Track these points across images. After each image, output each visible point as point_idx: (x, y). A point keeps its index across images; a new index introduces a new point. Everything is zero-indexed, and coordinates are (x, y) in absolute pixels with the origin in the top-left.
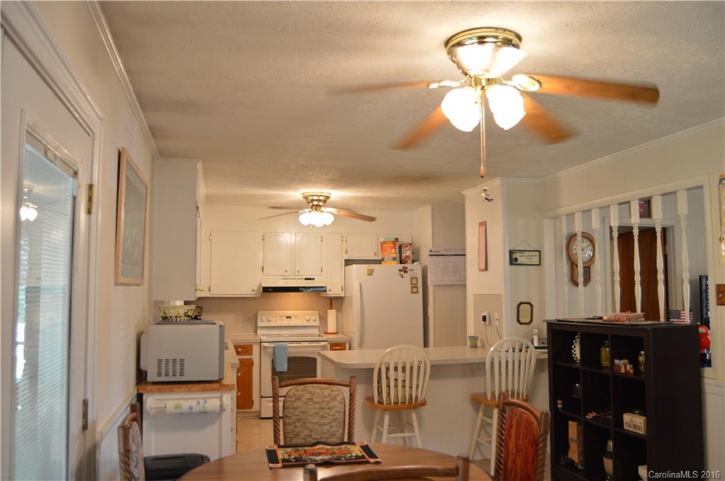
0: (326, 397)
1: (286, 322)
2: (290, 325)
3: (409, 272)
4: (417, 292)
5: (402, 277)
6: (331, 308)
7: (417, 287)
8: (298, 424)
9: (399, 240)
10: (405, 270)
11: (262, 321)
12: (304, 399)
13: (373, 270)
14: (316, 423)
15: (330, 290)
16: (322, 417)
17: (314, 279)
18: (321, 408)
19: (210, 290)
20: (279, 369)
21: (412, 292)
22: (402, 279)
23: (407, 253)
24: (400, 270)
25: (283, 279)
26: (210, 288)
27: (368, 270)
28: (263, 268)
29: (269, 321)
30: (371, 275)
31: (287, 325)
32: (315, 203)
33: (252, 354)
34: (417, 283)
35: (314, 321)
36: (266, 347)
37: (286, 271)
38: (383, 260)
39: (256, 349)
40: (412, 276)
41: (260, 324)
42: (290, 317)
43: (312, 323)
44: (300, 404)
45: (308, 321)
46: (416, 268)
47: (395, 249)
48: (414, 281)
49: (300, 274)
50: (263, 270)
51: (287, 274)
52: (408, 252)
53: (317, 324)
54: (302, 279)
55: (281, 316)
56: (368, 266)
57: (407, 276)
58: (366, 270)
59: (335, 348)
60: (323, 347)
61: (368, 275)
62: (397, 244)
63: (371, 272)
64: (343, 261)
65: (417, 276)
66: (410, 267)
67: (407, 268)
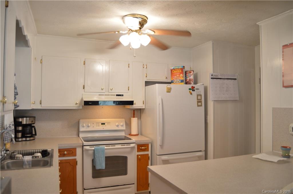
1: (101, 128)
2: (104, 129)
3: (196, 90)
4: (201, 106)
5: (191, 94)
6: (134, 117)
7: (201, 102)
9: (185, 68)
10: (193, 89)
11: (84, 127)
13: (171, 88)
15: (136, 104)
17: (123, 95)
19: (41, 104)
20: (98, 167)
21: (198, 106)
22: (191, 95)
23: (191, 77)
24: (190, 89)
25: (100, 95)
26: (41, 101)
28: (84, 86)
29: (89, 127)
30: (170, 92)
31: (103, 129)
33: (75, 155)
34: (201, 99)
35: (122, 126)
36: (88, 150)
37: (102, 89)
38: (172, 82)
39: (79, 151)
40: (198, 94)
41: (81, 129)
42: (104, 124)
43: (120, 128)
45: (117, 126)
46: (200, 88)
47: (183, 74)
48: (199, 98)
49: (112, 91)
50: (84, 88)
51: (103, 91)
53: (124, 128)
54: (114, 95)
55: (97, 123)
56: (167, 86)
57: (194, 93)
58: (166, 88)
59: (141, 148)
60: (133, 148)
61: (167, 92)
62: (184, 71)
63: (169, 90)
64: (144, 82)
65: (201, 94)
66: (196, 87)
67: (194, 87)
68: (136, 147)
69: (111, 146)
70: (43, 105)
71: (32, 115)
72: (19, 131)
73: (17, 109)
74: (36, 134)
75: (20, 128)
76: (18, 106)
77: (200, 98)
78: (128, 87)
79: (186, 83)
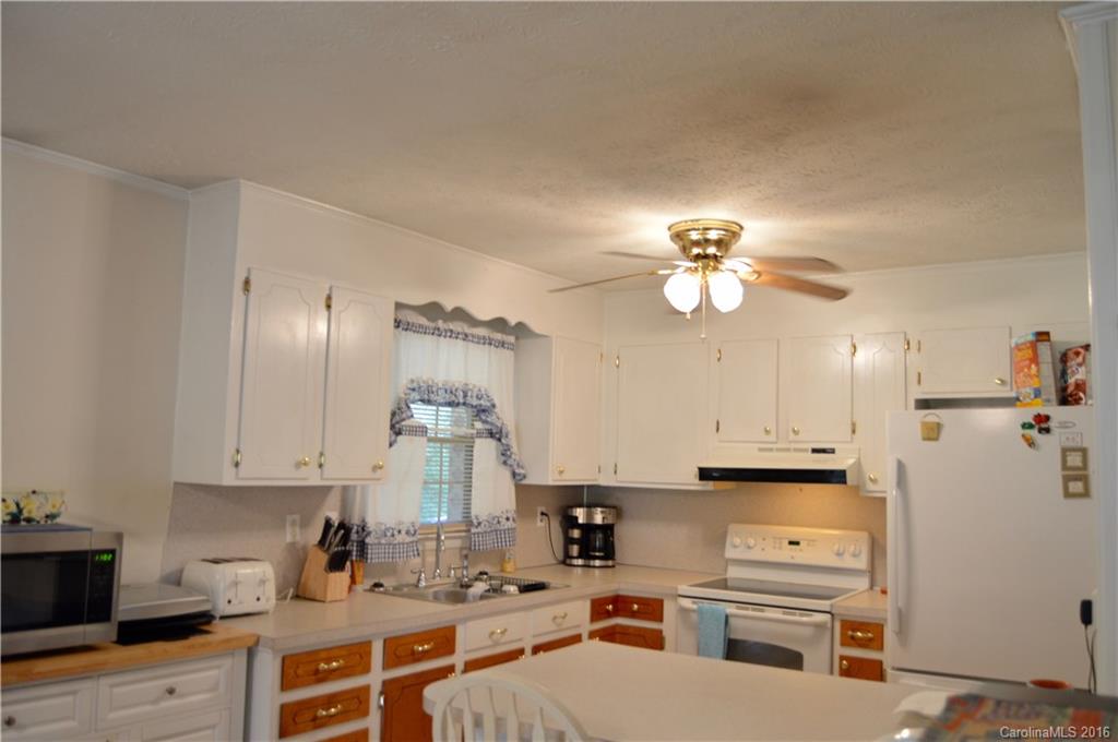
1: (786, 554)
3: (1055, 430)
4: (1087, 494)
5: (1031, 443)
7: (1082, 479)
9: (1053, 337)
10: (1042, 424)
11: (735, 547)
13: (939, 426)
15: (874, 481)
17: (832, 451)
19: (616, 472)
21: (1068, 494)
23: (1079, 374)
24: (1026, 426)
25: (761, 450)
26: (616, 467)
27: (925, 424)
28: (718, 424)
29: (749, 548)
30: (936, 439)
31: (789, 561)
34: (1085, 466)
35: (854, 555)
36: (685, 610)
37: (767, 432)
38: (1018, 399)
39: (669, 609)
40: (1071, 444)
41: (730, 553)
42: (797, 543)
43: (848, 562)
45: (839, 554)
46: (1085, 419)
47: (1037, 364)
48: (1075, 460)
49: (799, 437)
50: (718, 429)
51: (768, 439)
53: (862, 563)
54: (806, 450)
55: (777, 539)
56: (926, 416)
57: (1050, 444)
58: (919, 425)
59: (870, 635)
60: (819, 626)
61: (924, 439)
62: (1043, 348)
63: (933, 433)
64: (912, 404)
65: (1085, 445)
66: (1058, 414)
67: (1047, 418)
69: (754, 610)
70: (620, 476)
71: (609, 502)
72: (574, 541)
73: (524, 482)
74: (615, 553)
75: (576, 533)
76: (525, 477)
77: (1080, 464)
78: (854, 425)
79: (1067, 397)
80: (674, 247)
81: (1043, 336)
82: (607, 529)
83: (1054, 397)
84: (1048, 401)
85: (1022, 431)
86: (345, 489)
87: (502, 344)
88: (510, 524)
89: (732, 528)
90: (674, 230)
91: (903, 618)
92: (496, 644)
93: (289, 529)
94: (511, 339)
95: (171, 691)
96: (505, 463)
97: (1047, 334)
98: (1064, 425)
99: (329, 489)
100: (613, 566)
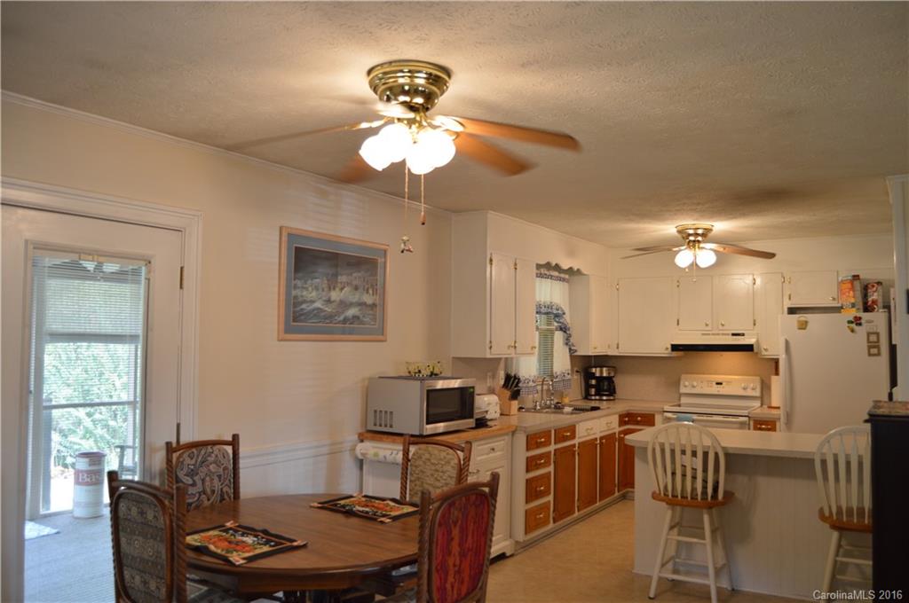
0: (441, 459)
1: (715, 390)
2: (721, 393)
3: (864, 324)
4: (879, 354)
5: (853, 331)
6: (776, 374)
7: (878, 347)
8: (417, 482)
9: (861, 277)
10: (858, 321)
11: (685, 386)
12: (424, 458)
13: (806, 322)
14: (430, 484)
15: (766, 350)
16: (436, 479)
17: (743, 335)
18: (437, 471)
19: (618, 348)
21: (870, 355)
22: (853, 334)
23: (874, 296)
24: (850, 322)
25: (703, 334)
26: (618, 345)
27: (799, 322)
28: (678, 321)
29: (694, 387)
30: (804, 329)
31: (716, 393)
32: (692, 238)
33: (653, 425)
34: (878, 341)
35: (753, 389)
37: (707, 325)
38: (842, 308)
39: (658, 419)
40: (871, 331)
41: (683, 390)
42: (721, 384)
43: (749, 393)
44: (421, 463)
45: (744, 389)
46: (877, 319)
47: (854, 291)
48: (873, 338)
49: (724, 328)
50: (678, 324)
51: (707, 329)
52: (875, 294)
53: (757, 393)
54: (728, 334)
55: (709, 382)
56: (800, 317)
57: (862, 331)
58: (796, 322)
59: (769, 427)
60: (742, 424)
61: (800, 329)
62: (857, 284)
63: (803, 326)
64: (786, 310)
65: (878, 331)
66: (865, 316)
67: (860, 318)
68: (752, 423)
69: (707, 417)
70: (620, 350)
71: (608, 364)
72: (592, 386)
73: (576, 354)
74: (615, 392)
75: (593, 382)
76: (576, 351)
77: (876, 340)
78: (755, 321)
79: (867, 309)
80: (679, 236)
81: (856, 277)
82: (610, 379)
83: (861, 307)
84: (858, 309)
85: (847, 325)
86: (506, 359)
87: (563, 280)
88: (569, 377)
89: (683, 376)
90: (680, 228)
91: (789, 417)
92: (589, 435)
93: (488, 381)
94: (567, 276)
95: (493, 449)
96: (567, 344)
97: (858, 276)
98: (869, 322)
99: (500, 359)
100: (614, 400)
